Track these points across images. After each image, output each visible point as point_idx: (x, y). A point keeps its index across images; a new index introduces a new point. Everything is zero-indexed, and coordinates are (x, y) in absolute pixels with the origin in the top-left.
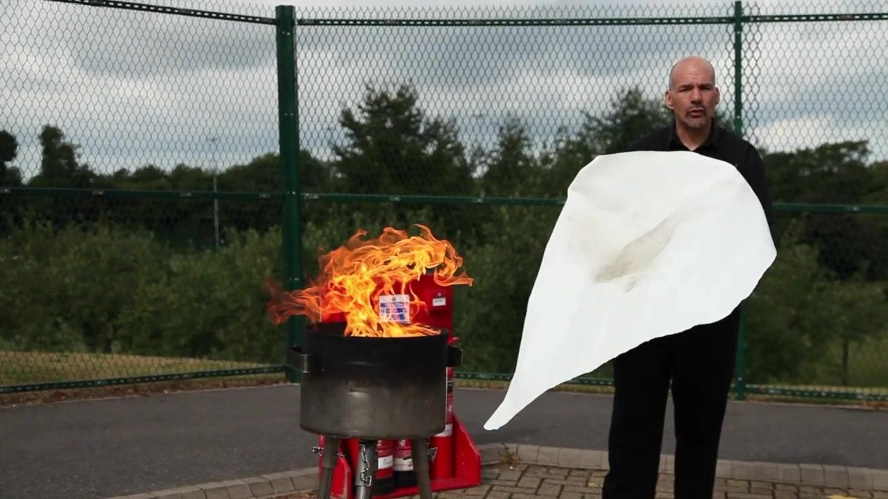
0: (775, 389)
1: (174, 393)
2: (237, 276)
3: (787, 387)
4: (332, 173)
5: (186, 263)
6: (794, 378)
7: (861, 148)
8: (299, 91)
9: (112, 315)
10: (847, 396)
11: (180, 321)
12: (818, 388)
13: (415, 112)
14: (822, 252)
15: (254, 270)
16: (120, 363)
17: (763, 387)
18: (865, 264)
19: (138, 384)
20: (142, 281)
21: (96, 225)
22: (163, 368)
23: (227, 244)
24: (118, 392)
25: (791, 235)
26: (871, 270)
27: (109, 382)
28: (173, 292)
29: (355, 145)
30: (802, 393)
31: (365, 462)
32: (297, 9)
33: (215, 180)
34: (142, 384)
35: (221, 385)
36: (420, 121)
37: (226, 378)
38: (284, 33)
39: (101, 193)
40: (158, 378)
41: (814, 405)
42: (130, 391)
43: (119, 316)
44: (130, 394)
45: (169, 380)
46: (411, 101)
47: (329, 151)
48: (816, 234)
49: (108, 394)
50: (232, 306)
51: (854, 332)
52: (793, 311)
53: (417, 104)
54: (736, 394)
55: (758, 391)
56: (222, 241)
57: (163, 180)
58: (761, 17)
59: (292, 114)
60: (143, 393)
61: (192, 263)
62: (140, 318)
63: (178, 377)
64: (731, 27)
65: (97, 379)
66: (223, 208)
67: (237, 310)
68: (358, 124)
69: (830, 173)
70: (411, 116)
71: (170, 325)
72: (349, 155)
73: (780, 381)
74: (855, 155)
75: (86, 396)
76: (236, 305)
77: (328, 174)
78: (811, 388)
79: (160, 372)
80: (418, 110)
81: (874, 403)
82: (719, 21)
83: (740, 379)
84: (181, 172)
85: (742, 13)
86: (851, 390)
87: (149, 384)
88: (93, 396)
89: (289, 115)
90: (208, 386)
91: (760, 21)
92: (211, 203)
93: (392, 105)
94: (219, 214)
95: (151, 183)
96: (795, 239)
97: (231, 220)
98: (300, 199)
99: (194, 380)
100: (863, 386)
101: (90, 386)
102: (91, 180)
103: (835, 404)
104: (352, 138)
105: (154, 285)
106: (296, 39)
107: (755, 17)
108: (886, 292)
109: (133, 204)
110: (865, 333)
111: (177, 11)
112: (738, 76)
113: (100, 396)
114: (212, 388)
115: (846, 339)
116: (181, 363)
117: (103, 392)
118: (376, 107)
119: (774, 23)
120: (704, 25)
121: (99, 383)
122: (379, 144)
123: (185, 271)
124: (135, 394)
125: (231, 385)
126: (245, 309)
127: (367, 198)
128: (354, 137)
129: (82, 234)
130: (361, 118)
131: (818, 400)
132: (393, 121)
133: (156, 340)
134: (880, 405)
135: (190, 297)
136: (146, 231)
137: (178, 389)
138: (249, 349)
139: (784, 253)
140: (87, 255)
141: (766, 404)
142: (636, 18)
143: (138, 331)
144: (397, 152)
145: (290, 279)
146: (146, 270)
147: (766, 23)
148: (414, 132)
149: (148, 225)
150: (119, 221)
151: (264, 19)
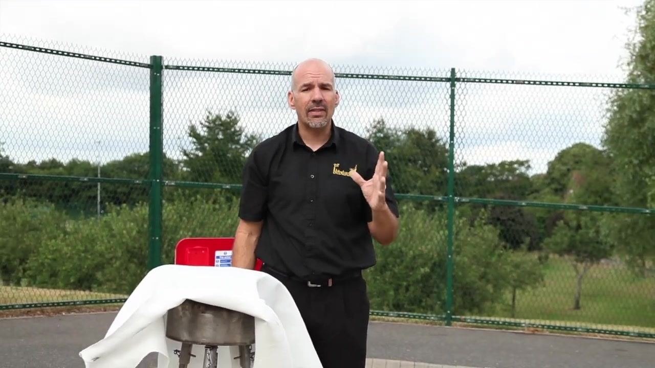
0: (471, 319)
1: (69, 314)
2: (113, 236)
3: (478, 318)
4: (180, 168)
5: (76, 226)
6: (480, 313)
7: (526, 165)
8: (164, 113)
9: (23, 261)
10: (516, 324)
11: (71, 266)
12: (497, 319)
13: (238, 129)
14: (502, 231)
15: (125, 232)
16: (32, 294)
17: (463, 317)
18: (528, 240)
19: (45, 308)
20: (46, 237)
21: (13, 198)
22: (62, 297)
23: (106, 213)
24: (29, 313)
25: (481, 219)
26: (531, 243)
27: (24, 306)
28: (67, 245)
29: (197, 149)
30: (488, 322)
31: (209, 360)
32: (164, 59)
33: (99, 171)
34: (47, 308)
35: (102, 309)
36: (240, 135)
37: (106, 305)
38: (155, 74)
39: (24, 177)
40: (58, 304)
41: (495, 330)
42: (39, 312)
43: (28, 261)
44: (39, 315)
45: (66, 305)
46: (235, 121)
47: (178, 153)
48: (498, 219)
49: (22, 314)
50: (108, 256)
51: (519, 284)
52: (483, 269)
53: (239, 124)
54: (446, 322)
55: (459, 320)
56: (102, 211)
57: (61, 169)
58: (467, 79)
59: (158, 128)
60: (47, 314)
61: (81, 226)
62: (42, 264)
63: (72, 303)
64: (448, 84)
65: (16, 304)
66: (104, 189)
67: (111, 259)
68: (199, 135)
69: (507, 181)
70: (235, 131)
71: (64, 268)
72: (192, 156)
73: (472, 314)
74: (523, 169)
75: (7, 316)
76: (111, 255)
77: (178, 169)
78: (493, 319)
79: (60, 300)
80: (240, 128)
81: (532, 329)
82: (441, 80)
83: (449, 312)
84: (74, 164)
85: (455, 76)
86: (518, 321)
87: (52, 307)
88: (12, 316)
89: (156, 128)
90: (93, 310)
91: (467, 81)
92: (96, 186)
93: (223, 124)
94: (101, 193)
95: (53, 170)
96: (483, 221)
97: (109, 197)
98: (162, 184)
99: (84, 306)
100: (525, 318)
101: (10, 309)
102: (10, 167)
103: (508, 329)
104: (195, 145)
105: (53, 241)
106: (163, 78)
107: (464, 79)
108: (540, 259)
109: (41, 184)
110: (527, 284)
111: (82, 56)
112: (452, 116)
113: (17, 316)
114: (96, 312)
115: (515, 288)
116: (75, 294)
117: (19, 312)
118: (212, 125)
119: (475, 83)
120: (431, 82)
121: (17, 306)
122: (212, 149)
123: (76, 231)
124: (43, 315)
125: (109, 310)
126: (117, 258)
127: (203, 185)
128: (196, 144)
129: (3, 204)
130: (202, 132)
131: (497, 327)
132: (223, 135)
133: (53, 279)
134: (535, 331)
135: (79, 250)
136: (50, 203)
137: (72, 312)
138: (120, 285)
139: (478, 231)
140: (7, 218)
141: (465, 328)
142: (388, 75)
143: (41, 272)
144: (224, 155)
145: (153, 238)
146: (48, 230)
147: (470, 83)
148: (237, 142)
149: (51, 198)
150: (30, 196)
151: (142, 64)
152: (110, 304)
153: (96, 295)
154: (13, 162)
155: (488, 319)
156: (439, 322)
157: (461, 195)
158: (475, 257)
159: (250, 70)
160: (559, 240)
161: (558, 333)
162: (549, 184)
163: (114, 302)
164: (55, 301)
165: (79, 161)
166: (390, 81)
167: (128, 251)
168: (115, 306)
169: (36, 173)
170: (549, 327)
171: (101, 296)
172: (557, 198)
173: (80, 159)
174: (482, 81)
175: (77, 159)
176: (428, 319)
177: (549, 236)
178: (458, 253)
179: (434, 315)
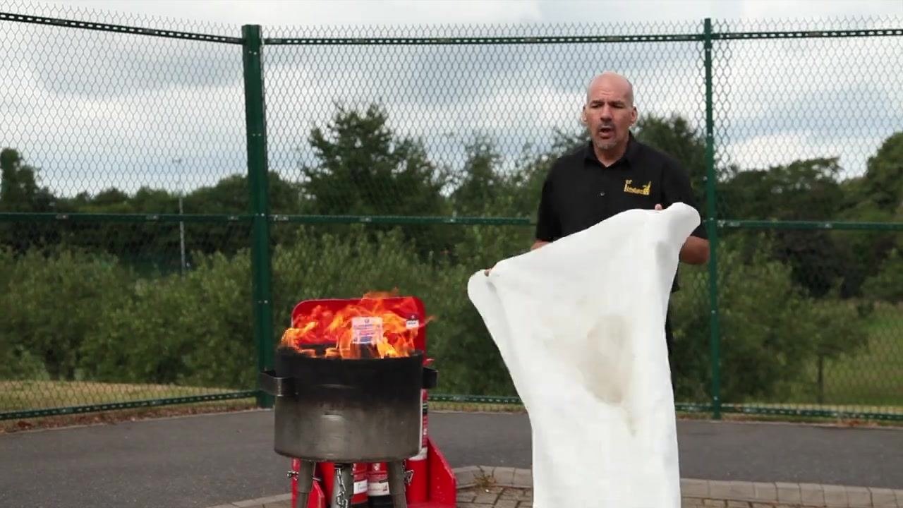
0: (750, 408)
1: (141, 420)
2: (204, 300)
3: (762, 406)
4: (300, 195)
5: (151, 287)
6: (768, 396)
7: (832, 165)
8: (267, 111)
9: (76, 342)
10: (822, 413)
11: (146, 347)
12: (793, 407)
13: (385, 131)
14: (795, 270)
15: (222, 294)
16: (86, 390)
17: (739, 406)
18: (840, 281)
19: (105, 412)
20: (107, 305)
21: (57, 248)
22: (130, 395)
23: (194, 267)
24: (84, 420)
26: (844, 287)
27: (75, 410)
28: (139, 317)
29: (325, 165)
30: (778, 412)
31: (341, 486)
32: (263, 29)
33: (181, 206)
34: (109, 411)
35: (190, 412)
36: (390, 140)
37: (195, 404)
38: (251, 53)
39: (64, 217)
40: (125, 405)
41: (789, 424)
42: (97, 419)
43: (83, 343)
44: (96, 422)
45: (136, 407)
46: (381, 120)
47: (298, 171)
48: (789, 251)
49: (73, 422)
50: (199, 331)
51: (829, 350)
52: (768, 329)
53: (387, 123)
54: (712, 414)
55: (734, 410)
56: (189, 265)
57: (125, 203)
58: (730, 34)
59: (259, 135)
60: (109, 420)
61: (158, 287)
62: (104, 346)
63: (145, 404)
64: (701, 45)
65: (63, 407)
66: (189, 231)
67: (204, 335)
68: (327, 143)
69: (802, 191)
70: (381, 135)
71: (136, 351)
72: (318, 176)
73: (755, 399)
74: (827, 172)
75: (51, 425)
76: (204, 329)
77: (297, 198)
78: (786, 406)
79: (128, 399)
80: (388, 129)
81: (849, 420)
82: (689, 38)
83: (716, 398)
84: (144, 194)
85: (712, 30)
86: (825, 408)
87: (116, 411)
88: (58, 425)
89: (257, 135)
90: (177, 413)
91: (730, 38)
92: (178, 227)
93: (361, 124)
94: (185, 237)
95: (114, 206)
96: (766, 255)
97: (198, 243)
98: (269, 220)
99: (162, 407)
100: (838, 404)
101: (55, 414)
102: (52, 204)
103: (811, 422)
104: (322, 159)
105: (118, 311)
106: (263, 58)
107: (725, 35)
108: (860, 309)
109: (97, 228)
110: (841, 350)
111: (140, 31)
112: (709, 94)
113: (65, 425)
114: (181, 415)
115: (821, 356)
116: (148, 390)
117: (68, 420)
118: (345, 127)
119: (743, 40)
120: (674, 42)
121: (64, 411)
122: (349, 164)
123: (151, 295)
124: (102, 421)
125: (200, 411)
126: (212, 334)
127: (337, 219)
128: (324, 157)
129: (43, 259)
130: (331, 137)
131: (793, 419)
132: (363, 141)
133: (121, 367)
134: (855, 422)
135: (156, 323)
136: (110, 256)
137: (146, 416)
138: (218, 374)
139: (756, 271)
140: (50, 280)
141: (740, 422)
142: (606, 35)
143: (102, 358)
144: (367, 172)
145: (260, 302)
146: (111, 295)
147: (735, 40)
148: (384, 151)
149: (112, 249)
150: (83, 245)
151: (230, 38)
152: (201, 403)
153: (180, 391)
154: (55, 196)
155: (777, 406)
156: (700, 414)
157: (728, 217)
158: (754, 310)
159: (394, 39)
160: (888, 279)
161: (892, 424)
162: (868, 194)
163: (206, 400)
164: (120, 400)
165: (151, 190)
166: (609, 44)
167: (230, 323)
168: (208, 406)
169: (90, 211)
170: (876, 416)
171: (187, 391)
172: (884, 214)
173: (152, 187)
174: (754, 36)
175: (148, 187)
176: (684, 410)
177: (875, 273)
178: (728, 306)
179: (693, 404)
